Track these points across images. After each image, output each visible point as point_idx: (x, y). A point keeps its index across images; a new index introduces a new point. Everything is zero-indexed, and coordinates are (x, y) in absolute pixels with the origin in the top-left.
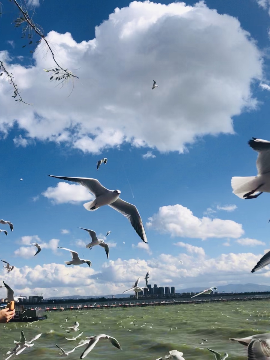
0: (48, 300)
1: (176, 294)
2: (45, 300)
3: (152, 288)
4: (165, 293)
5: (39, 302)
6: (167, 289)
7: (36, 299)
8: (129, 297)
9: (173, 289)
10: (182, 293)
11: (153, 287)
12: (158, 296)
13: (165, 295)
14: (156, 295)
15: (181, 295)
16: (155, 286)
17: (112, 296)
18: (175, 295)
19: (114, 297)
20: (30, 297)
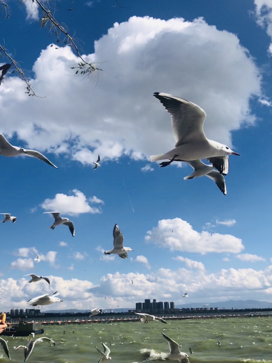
0: (45, 314)
1: (176, 309)
2: (42, 314)
3: (151, 303)
4: (164, 308)
5: (36, 315)
6: (166, 304)
7: (33, 312)
8: (128, 311)
9: (172, 304)
10: (181, 308)
11: (152, 301)
12: (157, 310)
13: (164, 310)
14: (155, 310)
15: (181, 310)
16: (154, 300)
17: (111, 310)
18: (174, 310)
19: (112, 312)
20: (27, 310)
